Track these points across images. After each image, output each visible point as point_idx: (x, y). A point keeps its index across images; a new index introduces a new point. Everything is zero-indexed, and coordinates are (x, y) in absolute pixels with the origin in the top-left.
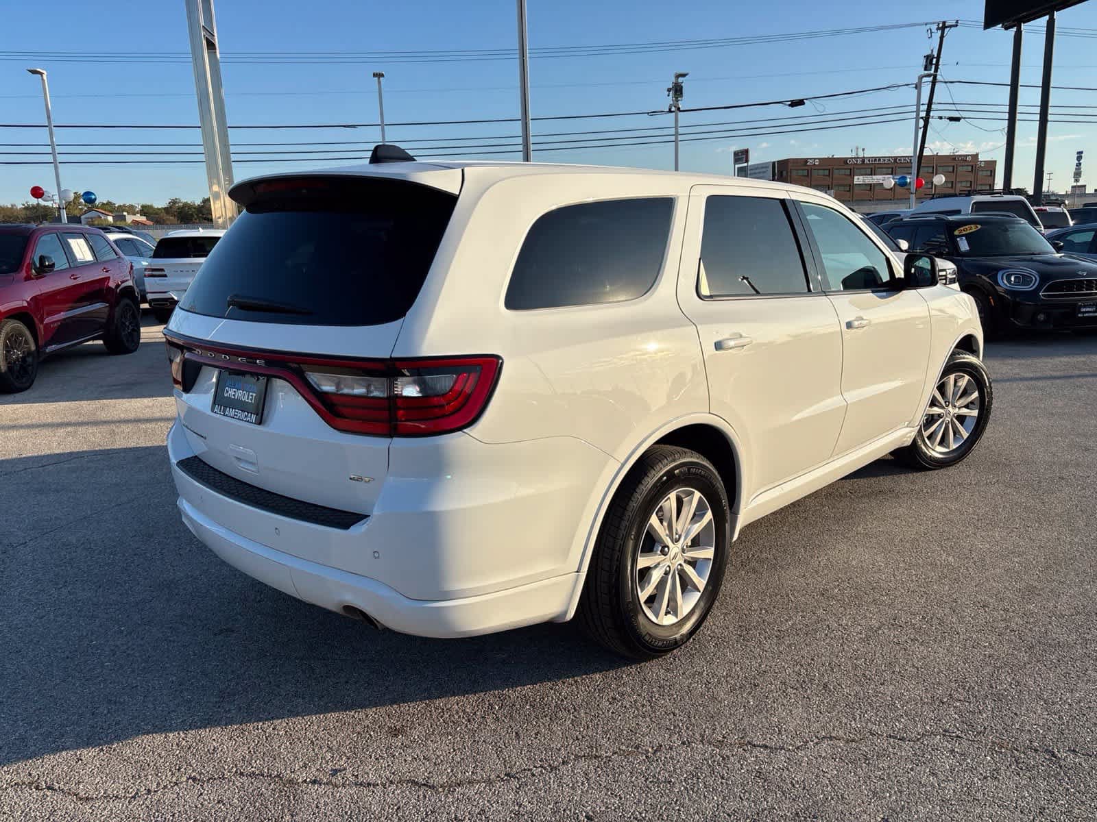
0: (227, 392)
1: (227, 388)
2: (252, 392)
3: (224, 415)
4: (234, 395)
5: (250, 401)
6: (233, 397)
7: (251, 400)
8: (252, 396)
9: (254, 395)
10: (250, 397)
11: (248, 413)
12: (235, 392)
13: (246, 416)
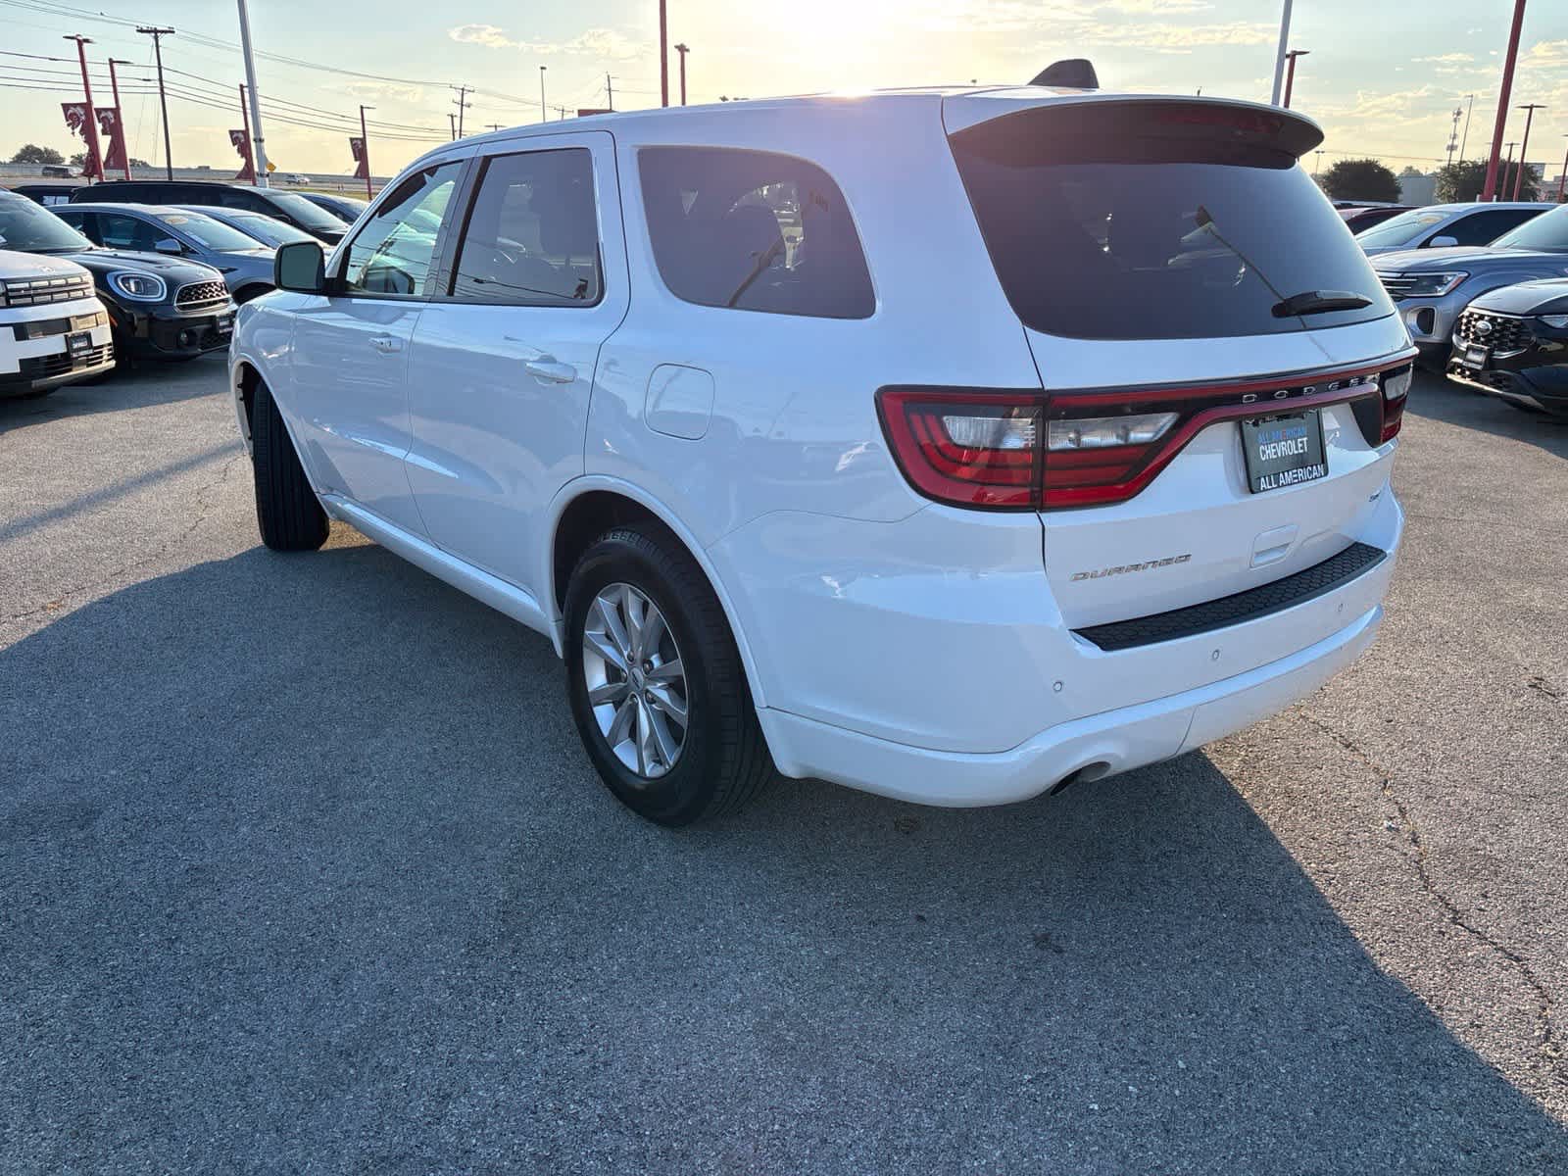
0: (1264, 452)
1: (1262, 447)
2: (1301, 437)
3: (1279, 486)
4: (1276, 453)
5: (1301, 451)
6: (1275, 457)
7: (1302, 448)
8: (1302, 442)
9: (1305, 439)
10: (1300, 445)
11: (1312, 466)
12: (1274, 448)
13: (1311, 472)
